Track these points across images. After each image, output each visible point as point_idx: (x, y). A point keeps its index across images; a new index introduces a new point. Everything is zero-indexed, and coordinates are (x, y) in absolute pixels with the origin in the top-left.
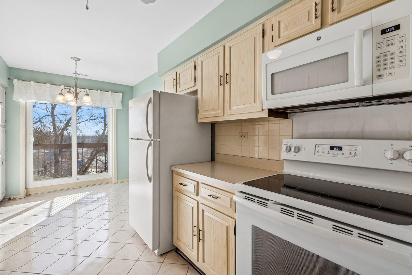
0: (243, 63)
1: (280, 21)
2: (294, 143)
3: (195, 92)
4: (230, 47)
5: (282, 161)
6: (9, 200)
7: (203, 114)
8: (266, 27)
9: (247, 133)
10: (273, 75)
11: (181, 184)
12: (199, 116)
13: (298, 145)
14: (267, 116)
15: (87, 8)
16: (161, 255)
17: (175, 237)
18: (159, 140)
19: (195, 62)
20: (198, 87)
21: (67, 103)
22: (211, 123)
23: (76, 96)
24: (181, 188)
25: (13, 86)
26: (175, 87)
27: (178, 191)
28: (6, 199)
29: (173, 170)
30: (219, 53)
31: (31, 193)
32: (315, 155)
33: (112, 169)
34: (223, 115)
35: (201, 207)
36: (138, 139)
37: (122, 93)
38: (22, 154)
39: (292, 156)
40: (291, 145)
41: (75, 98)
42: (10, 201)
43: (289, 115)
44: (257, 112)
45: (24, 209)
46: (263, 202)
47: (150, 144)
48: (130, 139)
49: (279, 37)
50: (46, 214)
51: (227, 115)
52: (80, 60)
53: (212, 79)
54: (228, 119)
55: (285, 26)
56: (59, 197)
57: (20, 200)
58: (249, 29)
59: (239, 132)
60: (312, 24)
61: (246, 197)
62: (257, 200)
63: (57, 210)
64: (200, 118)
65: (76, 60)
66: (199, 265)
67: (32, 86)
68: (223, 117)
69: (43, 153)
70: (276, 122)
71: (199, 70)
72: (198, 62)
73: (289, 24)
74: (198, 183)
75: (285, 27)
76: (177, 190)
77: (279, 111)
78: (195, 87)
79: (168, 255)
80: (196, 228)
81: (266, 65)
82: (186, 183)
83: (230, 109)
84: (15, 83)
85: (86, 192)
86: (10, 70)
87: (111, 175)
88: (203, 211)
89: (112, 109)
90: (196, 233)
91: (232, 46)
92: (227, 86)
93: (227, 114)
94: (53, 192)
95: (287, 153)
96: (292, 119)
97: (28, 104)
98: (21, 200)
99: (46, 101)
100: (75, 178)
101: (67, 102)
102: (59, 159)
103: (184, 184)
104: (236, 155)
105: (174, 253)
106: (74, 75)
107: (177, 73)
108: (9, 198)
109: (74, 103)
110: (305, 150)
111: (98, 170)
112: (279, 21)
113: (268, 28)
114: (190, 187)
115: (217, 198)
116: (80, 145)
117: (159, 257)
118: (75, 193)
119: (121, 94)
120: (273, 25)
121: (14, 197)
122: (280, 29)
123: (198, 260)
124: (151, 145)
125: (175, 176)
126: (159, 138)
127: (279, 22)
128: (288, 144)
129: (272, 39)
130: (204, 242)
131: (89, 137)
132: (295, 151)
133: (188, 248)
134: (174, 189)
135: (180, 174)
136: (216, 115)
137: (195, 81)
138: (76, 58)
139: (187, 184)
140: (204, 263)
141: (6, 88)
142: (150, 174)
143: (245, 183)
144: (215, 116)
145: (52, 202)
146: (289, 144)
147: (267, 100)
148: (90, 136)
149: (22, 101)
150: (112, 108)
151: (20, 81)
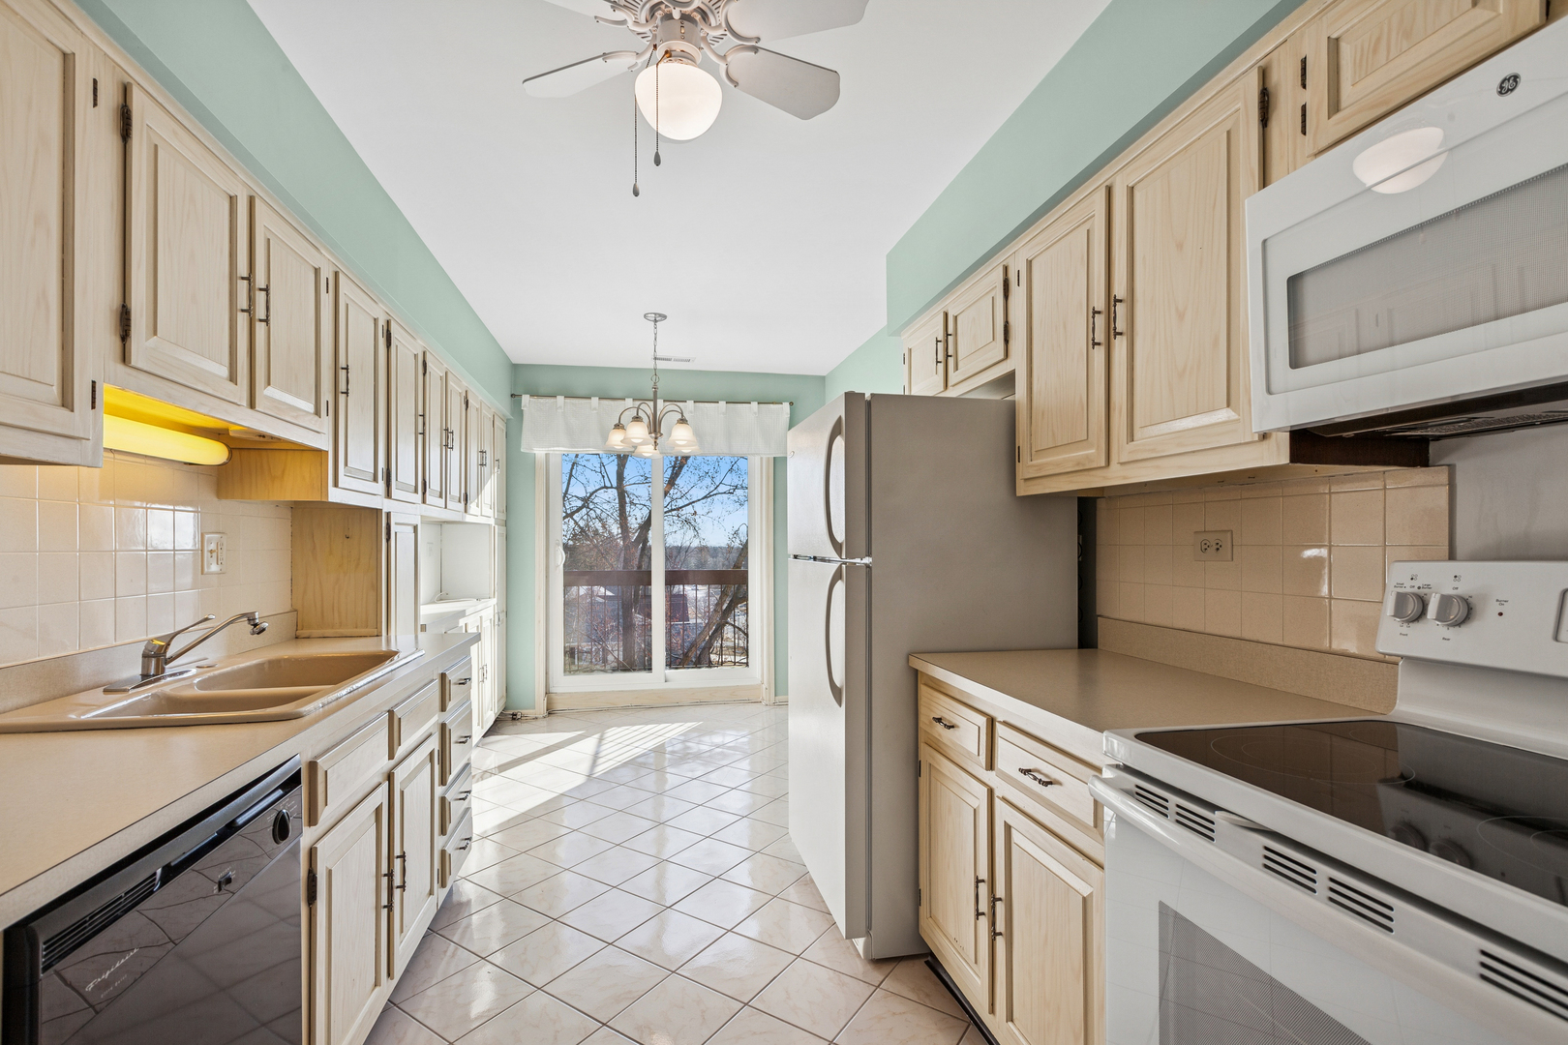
0: (1180, 246)
1: (1337, 39)
2: (1442, 579)
3: (1008, 381)
4: (1131, 190)
5: (1388, 662)
6: (514, 719)
7: (1034, 462)
8: (1275, 77)
9: (1229, 534)
10: (1294, 282)
11: (939, 720)
12: (1023, 470)
13: (1464, 589)
14: (1284, 458)
15: (636, 193)
16: (878, 962)
17: (924, 910)
18: (867, 560)
19: (1006, 269)
20: (1017, 363)
21: (632, 450)
22: (1079, 498)
23: (655, 427)
24: (940, 735)
25: (521, 413)
26: (941, 366)
27: (934, 745)
28: (506, 715)
29: (916, 671)
30: (1088, 219)
31: (558, 706)
32: (1556, 638)
33: (762, 656)
34: (1103, 464)
35: (1003, 812)
36: (815, 559)
37: (791, 404)
38: (539, 598)
39: (1431, 639)
40: (1426, 591)
41: (653, 435)
42: (515, 722)
43: (1433, 447)
44: (1240, 444)
45: (540, 747)
46: (1197, 815)
47: (837, 576)
48: (792, 556)
49: (1334, 107)
50: (585, 768)
51: (1122, 464)
52: (665, 317)
53: (1065, 327)
54: (1125, 478)
55: (1362, 55)
56: (619, 726)
57: (534, 722)
58: (1203, 102)
59: (1196, 532)
60: (1494, 14)
61: (1137, 787)
62: (1178, 806)
63: (611, 762)
64: (1026, 480)
65: (656, 321)
66: (995, 1024)
67: (560, 407)
68: (1105, 470)
69: (600, 597)
70: (1365, 486)
71: (1018, 294)
72: (1018, 265)
73: (1379, 40)
74: (992, 722)
75: (1361, 60)
76: (929, 742)
77: (1345, 434)
78: (1008, 361)
79: (902, 969)
80: (983, 888)
81: (1265, 241)
82: (956, 720)
83: (1131, 437)
84: (525, 406)
85: (686, 722)
86: (516, 369)
87: (758, 675)
88: (1008, 828)
89: (761, 458)
90: (984, 907)
91: (1139, 182)
92: (1120, 345)
93: (1121, 461)
94: (608, 710)
95: (1405, 625)
96: (1452, 468)
97: (552, 460)
98: (538, 723)
99: (589, 447)
100: (661, 676)
101: (635, 447)
102: (632, 619)
103: (949, 721)
104: (1181, 627)
105: (920, 967)
106: (651, 365)
107: (946, 315)
108: (514, 715)
109: (651, 447)
110: (1501, 614)
111: (738, 659)
112: (1334, 36)
113: (1284, 79)
114: (968, 736)
115: (1046, 784)
116: (673, 578)
117: (869, 967)
118: (659, 722)
119: (786, 405)
120: (1304, 62)
121: (524, 712)
122: (1338, 73)
123: (992, 1010)
124: (841, 578)
125: (923, 690)
126: (869, 554)
127: (1334, 45)
128: (1413, 583)
129: (1304, 121)
130: (1011, 944)
131: (714, 551)
132: (1441, 616)
133: (962, 956)
134: (922, 738)
135: (938, 687)
136: (1078, 464)
137: (1006, 341)
138: (655, 314)
139: (958, 723)
140: (1010, 1023)
141: (508, 420)
142: (839, 679)
143: (1142, 737)
144: (1077, 468)
145: (601, 739)
146: (1417, 583)
147: (1269, 391)
148: (720, 548)
149: (540, 452)
150: (759, 454)
151: (534, 400)
